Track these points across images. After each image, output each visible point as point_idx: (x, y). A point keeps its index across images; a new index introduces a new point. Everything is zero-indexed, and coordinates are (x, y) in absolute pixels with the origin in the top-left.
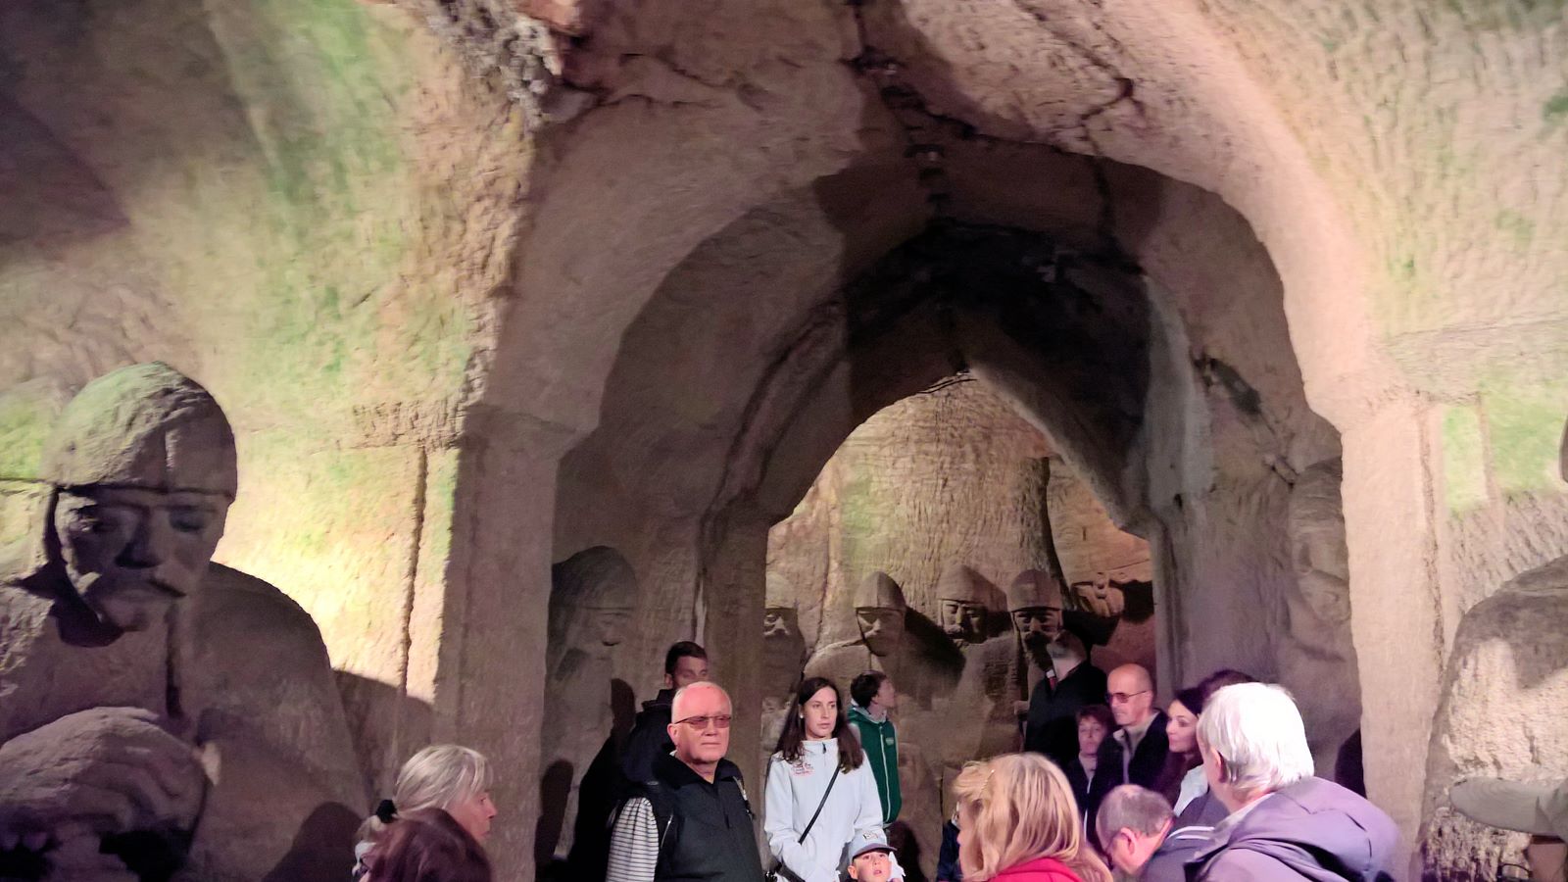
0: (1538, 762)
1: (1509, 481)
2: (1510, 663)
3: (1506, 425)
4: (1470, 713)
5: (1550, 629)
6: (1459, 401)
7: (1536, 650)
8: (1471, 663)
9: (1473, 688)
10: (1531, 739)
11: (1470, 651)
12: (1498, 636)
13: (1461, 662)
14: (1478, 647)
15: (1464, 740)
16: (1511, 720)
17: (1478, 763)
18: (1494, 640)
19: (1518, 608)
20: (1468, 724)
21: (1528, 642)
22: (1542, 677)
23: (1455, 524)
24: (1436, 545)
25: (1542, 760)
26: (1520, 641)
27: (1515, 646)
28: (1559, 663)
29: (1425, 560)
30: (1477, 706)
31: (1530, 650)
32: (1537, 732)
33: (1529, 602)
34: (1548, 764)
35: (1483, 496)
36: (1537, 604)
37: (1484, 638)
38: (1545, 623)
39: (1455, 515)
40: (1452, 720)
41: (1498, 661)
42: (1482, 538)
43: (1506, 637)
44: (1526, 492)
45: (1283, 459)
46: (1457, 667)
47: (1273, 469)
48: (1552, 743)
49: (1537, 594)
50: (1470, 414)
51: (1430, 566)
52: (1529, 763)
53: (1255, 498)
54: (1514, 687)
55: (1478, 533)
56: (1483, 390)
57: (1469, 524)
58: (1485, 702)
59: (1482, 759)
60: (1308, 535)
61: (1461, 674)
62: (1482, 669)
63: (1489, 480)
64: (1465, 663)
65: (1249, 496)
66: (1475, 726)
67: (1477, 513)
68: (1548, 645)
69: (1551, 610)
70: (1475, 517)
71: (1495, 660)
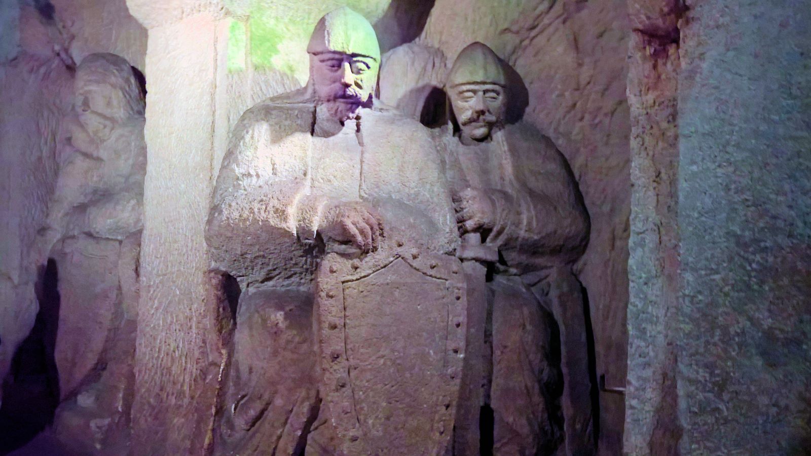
0: (276, 174)
1: (256, 60)
2: (269, 132)
3: (258, 35)
4: (248, 153)
5: (286, 119)
6: (239, 18)
7: (280, 127)
8: (250, 132)
9: (251, 142)
10: (274, 165)
11: (250, 127)
12: (264, 120)
13: (245, 132)
14: (255, 125)
15: (243, 166)
16: (267, 157)
17: (249, 175)
18: (263, 122)
19: (272, 110)
20: (247, 158)
21: (276, 124)
22: (281, 138)
23: (230, 76)
24: (216, 87)
25: (277, 173)
26: (273, 123)
27: (271, 125)
28: (289, 133)
29: (211, 92)
30: (252, 151)
31: (277, 127)
32: (277, 161)
33: (275, 108)
34: (280, 175)
35: (243, 66)
36: (281, 109)
37: (257, 121)
38: (284, 116)
39: (230, 72)
40: (239, 157)
41: (263, 131)
42: (241, 85)
43: (267, 121)
44: (263, 67)
45: (66, 50)
46: (243, 134)
47: (58, 55)
48: (283, 166)
49: (279, 105)
50: (242, 25)
51: (213, 96)
52: (271, 175)
53: (42, 70)
54: (269, 142)
55: (239, 82)
56: (252, 15)
57: (236, 77)
58: (256, 149)
59: (251, 173)
60: (90, 92)
61: (245, 137)
62: (256, 135)
63: (246, 59)
64: (247, 132)
65: (39, 68)
66: (250, 159)
67: (239, 72)
68: (285, 126)
69: (286, 111)
70: (238, 74)
71: (262, 131)
